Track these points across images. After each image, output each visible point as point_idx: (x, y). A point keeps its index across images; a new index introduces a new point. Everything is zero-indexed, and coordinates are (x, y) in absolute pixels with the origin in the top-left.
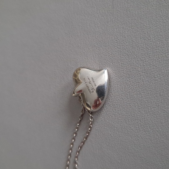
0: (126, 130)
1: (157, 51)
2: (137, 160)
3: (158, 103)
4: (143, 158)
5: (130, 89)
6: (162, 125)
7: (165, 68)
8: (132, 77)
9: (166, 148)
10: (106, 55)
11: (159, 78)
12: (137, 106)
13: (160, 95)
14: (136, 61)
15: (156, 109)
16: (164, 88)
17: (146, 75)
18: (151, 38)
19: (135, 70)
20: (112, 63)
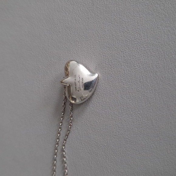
0: (110, 116)
1: (136, 42)
2: (122, 142)
3: (138, 88)
4: (127, 139)
5: (112, 78)
6: (143, 108)
7: (143, 58)
8: (114, 68)
9: (148, 128)
10: (89, 49)
11: (138, 66)
12: (119, 93)
13: (140, 82)
14: (117, 53)
15: (137, 94)
16: (143, 76)
17: (127, 64)
18: (130, 31)
19: (116, 61)
20: (95, 56)
